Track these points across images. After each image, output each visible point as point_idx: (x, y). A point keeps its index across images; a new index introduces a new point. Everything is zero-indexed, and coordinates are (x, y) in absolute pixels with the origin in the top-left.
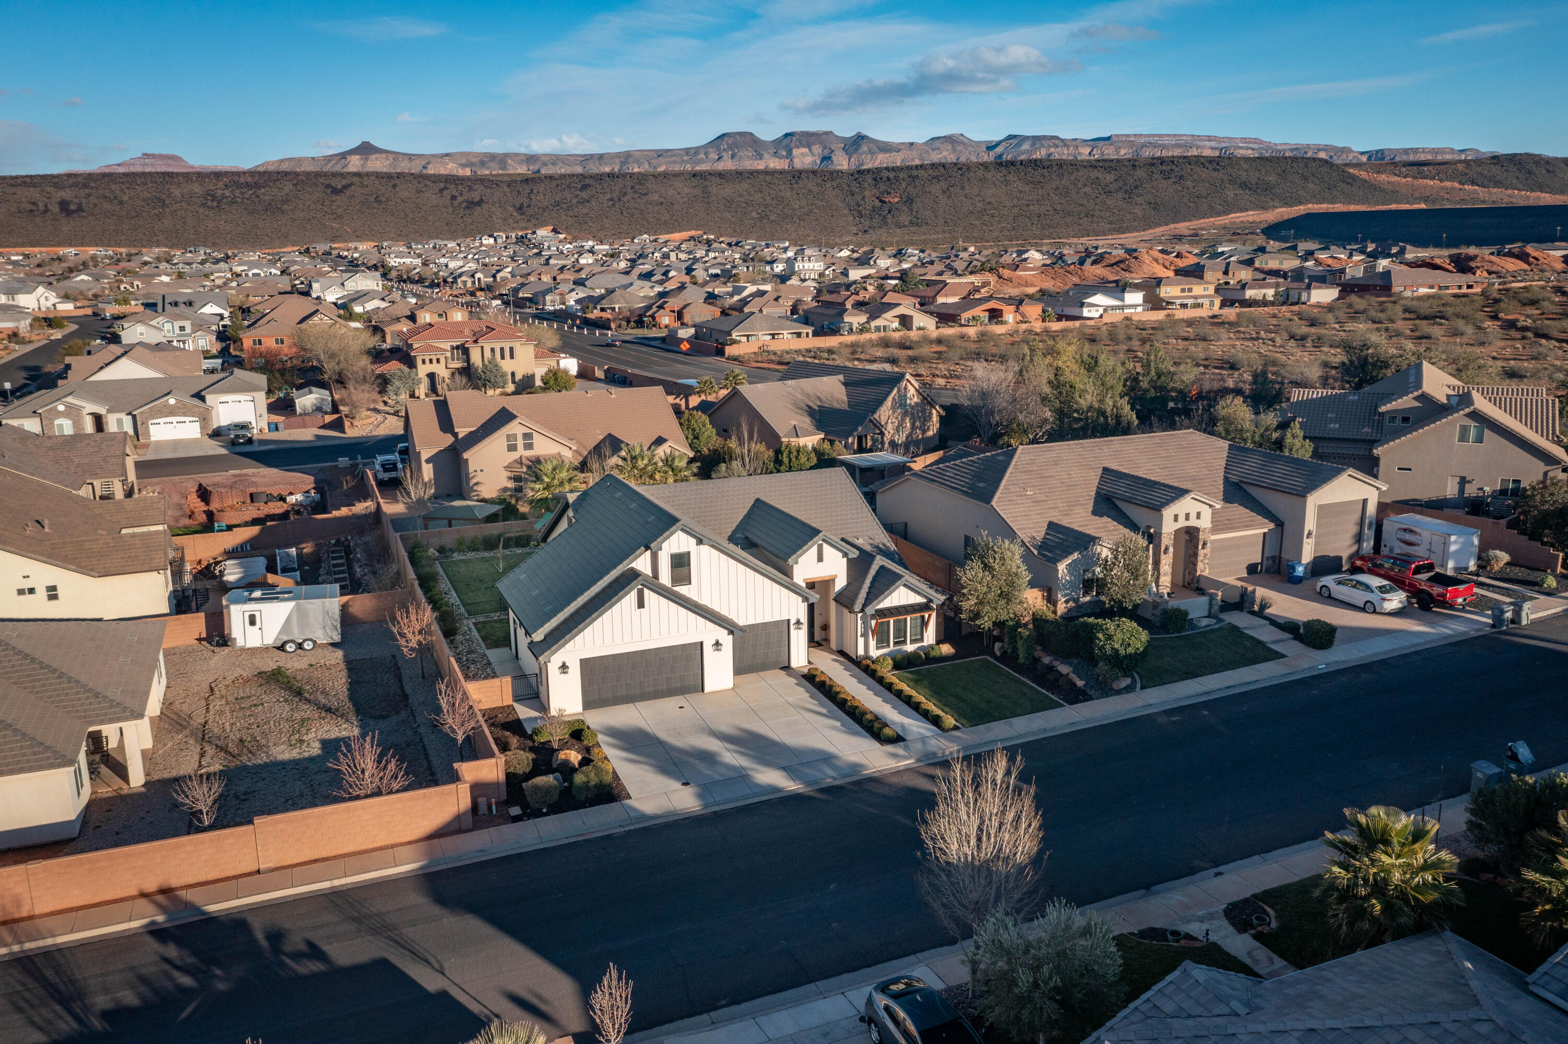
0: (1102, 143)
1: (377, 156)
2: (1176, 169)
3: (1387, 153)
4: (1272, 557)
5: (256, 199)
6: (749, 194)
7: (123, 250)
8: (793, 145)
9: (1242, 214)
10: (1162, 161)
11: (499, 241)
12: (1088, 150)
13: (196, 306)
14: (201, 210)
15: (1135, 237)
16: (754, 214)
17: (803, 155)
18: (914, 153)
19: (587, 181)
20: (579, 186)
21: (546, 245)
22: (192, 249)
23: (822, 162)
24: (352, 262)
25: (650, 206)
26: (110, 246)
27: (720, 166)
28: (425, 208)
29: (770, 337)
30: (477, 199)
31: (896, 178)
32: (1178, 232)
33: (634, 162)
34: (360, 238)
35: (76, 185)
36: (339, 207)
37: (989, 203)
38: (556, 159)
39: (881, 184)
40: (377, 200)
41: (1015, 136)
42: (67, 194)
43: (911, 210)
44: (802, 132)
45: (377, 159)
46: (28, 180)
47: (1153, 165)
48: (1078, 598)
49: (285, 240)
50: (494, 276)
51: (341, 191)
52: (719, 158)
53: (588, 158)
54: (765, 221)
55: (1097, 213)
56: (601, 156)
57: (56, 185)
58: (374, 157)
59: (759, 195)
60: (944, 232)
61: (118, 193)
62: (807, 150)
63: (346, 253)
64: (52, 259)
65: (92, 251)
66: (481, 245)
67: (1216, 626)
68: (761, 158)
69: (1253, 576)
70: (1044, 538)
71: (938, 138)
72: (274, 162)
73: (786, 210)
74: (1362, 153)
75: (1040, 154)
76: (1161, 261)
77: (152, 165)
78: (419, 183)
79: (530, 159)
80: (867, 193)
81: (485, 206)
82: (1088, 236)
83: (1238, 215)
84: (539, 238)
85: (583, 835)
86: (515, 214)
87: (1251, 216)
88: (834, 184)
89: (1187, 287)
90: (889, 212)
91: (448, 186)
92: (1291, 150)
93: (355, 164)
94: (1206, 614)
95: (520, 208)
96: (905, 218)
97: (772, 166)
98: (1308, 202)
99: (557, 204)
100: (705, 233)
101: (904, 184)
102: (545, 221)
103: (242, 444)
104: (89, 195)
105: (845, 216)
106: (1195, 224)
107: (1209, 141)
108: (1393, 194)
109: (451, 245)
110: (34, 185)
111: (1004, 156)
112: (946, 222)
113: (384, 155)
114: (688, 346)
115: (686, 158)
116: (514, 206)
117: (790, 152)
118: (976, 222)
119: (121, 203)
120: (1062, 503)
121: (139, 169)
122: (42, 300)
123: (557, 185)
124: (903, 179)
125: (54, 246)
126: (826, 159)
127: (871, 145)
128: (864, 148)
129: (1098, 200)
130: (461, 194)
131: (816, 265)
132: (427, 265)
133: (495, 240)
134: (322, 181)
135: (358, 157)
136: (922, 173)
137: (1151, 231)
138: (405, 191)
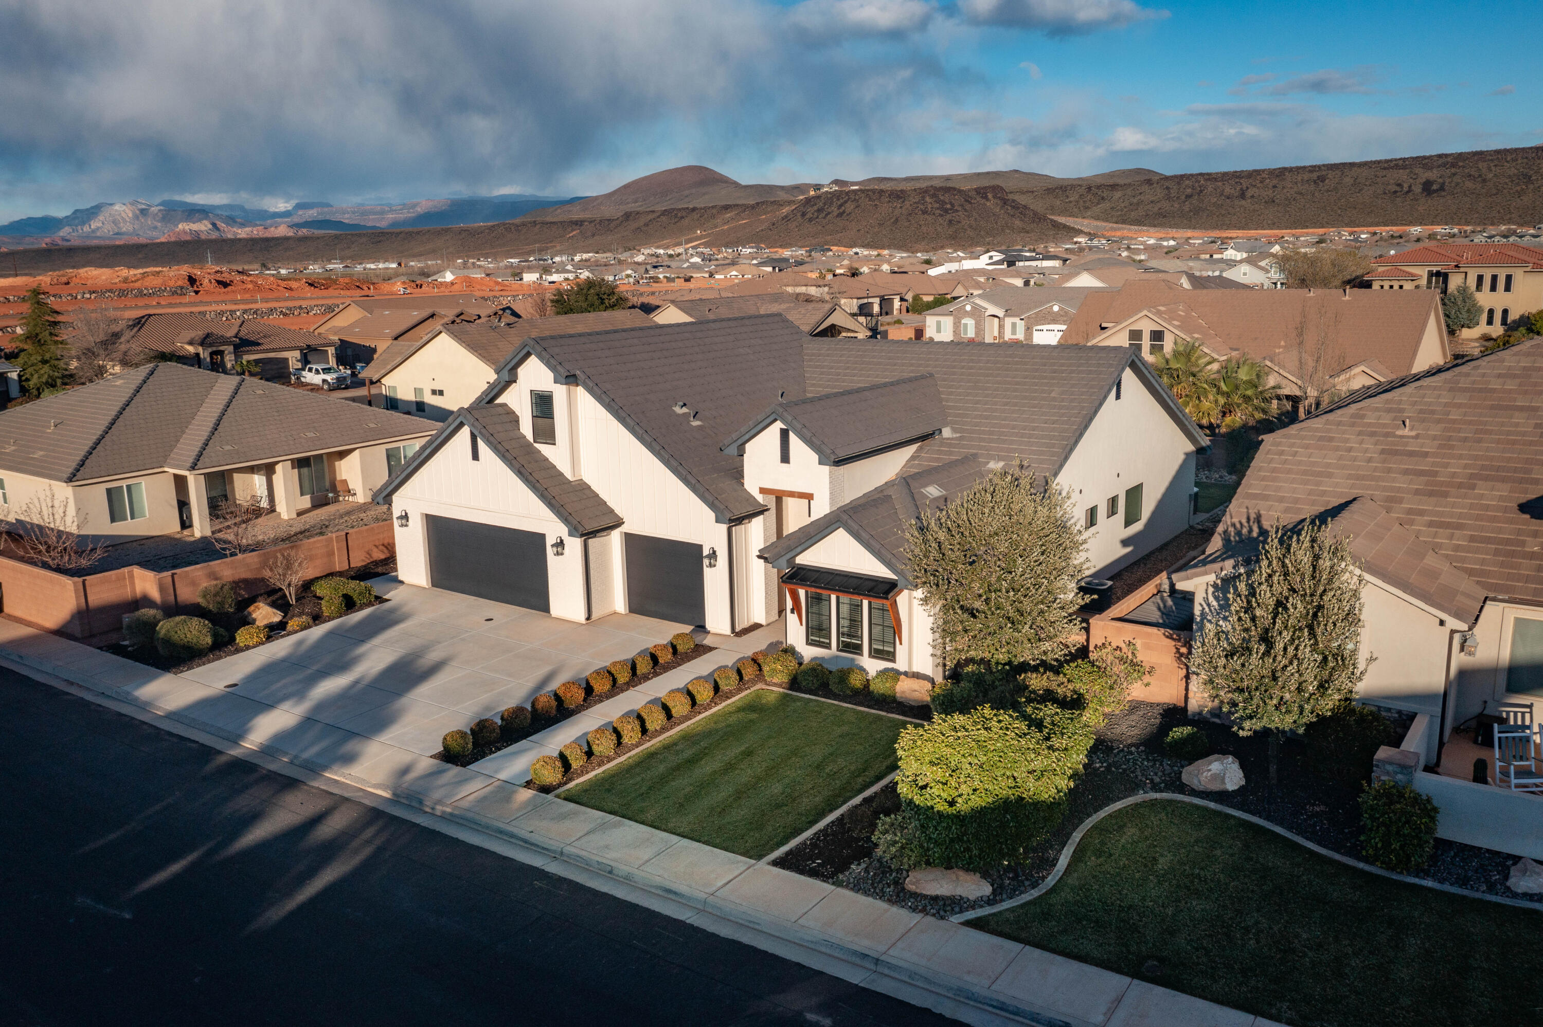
7: (1469, 228)
26: (1458, 224)
42: (1432, 175)
57: (1425, 166)
61: (1484, 171)
65: (1437, 229)
104: (1454, 174)
110: (1405, 167)
119: (1484, 181)
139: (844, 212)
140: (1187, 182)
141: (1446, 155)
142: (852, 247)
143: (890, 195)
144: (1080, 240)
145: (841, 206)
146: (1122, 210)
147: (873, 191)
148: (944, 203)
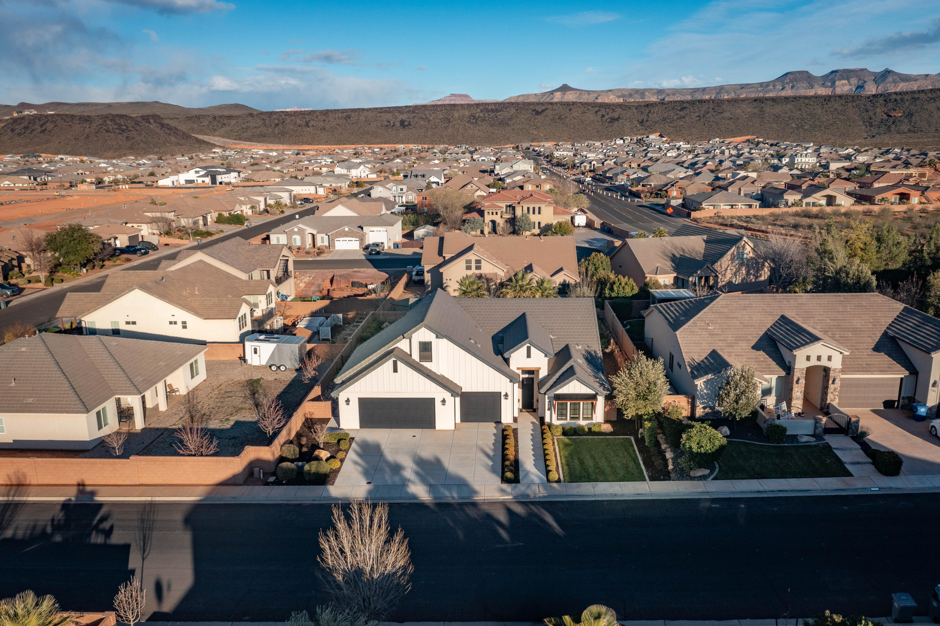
1: (570, 92)
4: (908, 398)
5: (495, 118)
6: (792, 112)
7: (426, 146)
8: (836, 78)
11: (626, 142)
13: (426, 177)
14: (467, 124)
16: (794, 125)
17: (843, 85)
19: (685, 105)
20: (679, 108)
21: (653, 144)
22: (459, 146)
23: (856, 90)
24: (539, 153)
25: (723, 120)
26: (420, 144)
27: (783, 94)
28: (586, 122)
29: (730, 207)
30: (617, 117)
31: (902, 100)
33: (725, 92)
34: (547, 140)
35: (409, 112)
36: (539, 122)
38: (675, 91)
39: (889, 104)
40: (560, 118)
42: (404, 117)
43: (911, 122)
44: (844, 70)
45: (570, 94)
46: (388, 109)
48: (714, 407)
49: (507, 140)
50: (603, 163)
51: (541, 113)
52: (783, 89)
53: (696, 90)
54: (800, 129)
56: (704, 89)
57: (400, 112)
58: (568, 93)
59: (799, 112)
61: (428, 115)
62: (846, 82)
63: (537, 149)
64: (392, 151)
65: (411, 146)
66: (615, 144)
67: (814, 443)
68: (812, 88)
69: (888, 411)
70: (702, 361)
72: (515, 97)
73: (816, 122)
77: (455, 100)
78: (585, 107)
79: (660, 92)
80: (878, 110)
81: (621, 121)
84: (650, 140)
85: (290, 500)
86: (638, 125)
88: (854, 104)
90: (893, 123)
91: (601, 109)
93: (558, 98)
94: (811, 433)
95: (642, 122)
96: (905, 127)
97: (819, 92)
99: (664, 119)
100: (757, 137)
101: (907, 104)
102: (655, 130)
103: (374, 254)
104: (414, 117)
105: (860, 126)
109: (598, 144)
110: (390, 112)
112: (937, 130)
113: (574, 92)
114: (672, 211)
115: (760, 89)
116: (638, 121)
117: (833, 83)
119: (429, 121)
120: (732, 337)
121: (448, 102)
122: (362, 172)
123: (666, 108)
124: (907, 100)
125: (395, 144)
126: (860, 87)
127: (895, 77)
128: (890, 79)
130: (608, 114)
131: (811, 159)
132: (576, 156)
133: (624, 141)
134: (531, 107)
135: (560, 93)
136: (922, 96)
138: (576, 113)
139: (46, 130)
140: (275, 116)
141: (409, 107)
142: (57, 153)
143: (80, 119)
144: (216, 150)
145: (42, 125)
146: (238, 132)
147: (67, 116)
148: (120, 125)
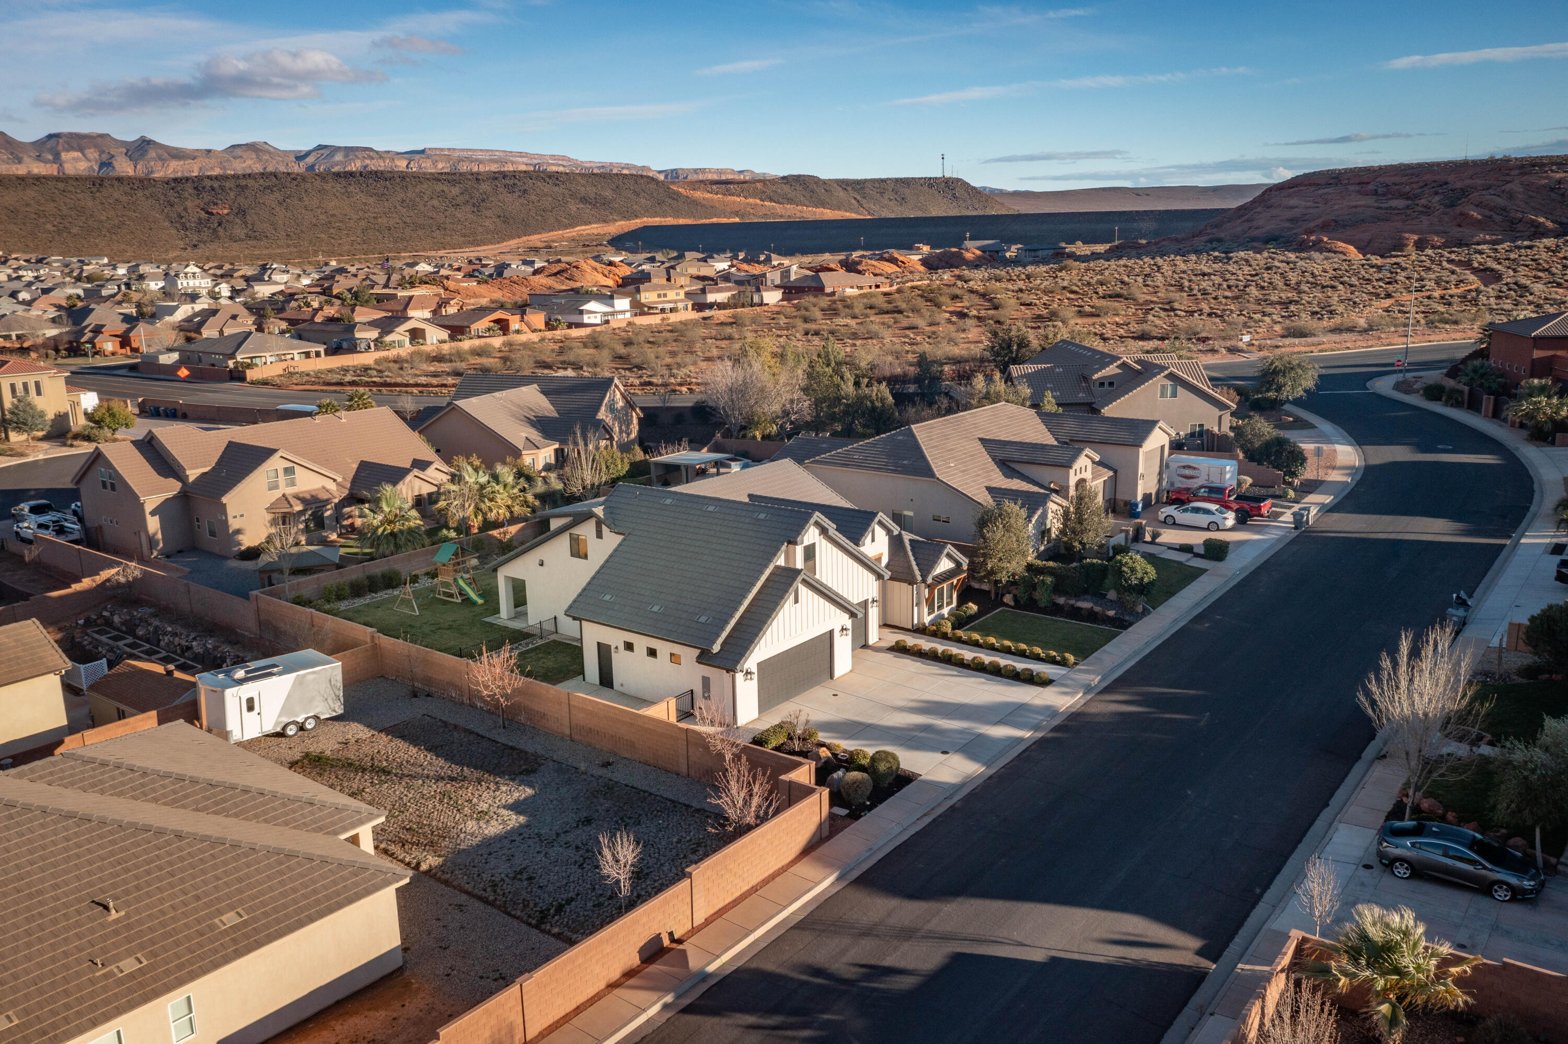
0: (417, 157)
2: (519, 184)
3: (680, 172)
8: (60, 148)
9: (587, 227)
10: (504, 175)
12: (405, 163)
15: (492, 249)
17: (75, 160)
18: (213, 161)
23: (101, 168)
31: (222, 188)
32: (531, 244)
37: (333, 215)
39: (204, 195)
41: (326, 147)
43: (246, 223)
44: (71, 134)
47: (496, 178)
48: (1038, 548)
55: (449, 226)
59: (52, 205)
60: (288, 246)
62: (80, 154)
68: (20, 162)
71: (239, 146)
74: (660, 172)
75: (355, 166)
76: (600, 270)
80: (189, 204)
82: (445, 249)
83: (583, 227)
87: (594, 229)
88: (146, 192)
89: (662, 292)
90: (220, 224)
92: (599, 168)
96: (239, 231)
98: (644, 216)
101: (232, 194)
105: (167, 229)
106: (546, 236)
107: (521, 157)
108: (711, 209)
111: (317, 167)
112: (288, 235)
117: (57, 156)
118: (323, 236)
124: (230, 189)
126: (106, 164)
127: (160, 152)
128: (152, 154)
129: (447, 213)
131: (202, 281)
136: (251, 183)
137: (505, 244)
